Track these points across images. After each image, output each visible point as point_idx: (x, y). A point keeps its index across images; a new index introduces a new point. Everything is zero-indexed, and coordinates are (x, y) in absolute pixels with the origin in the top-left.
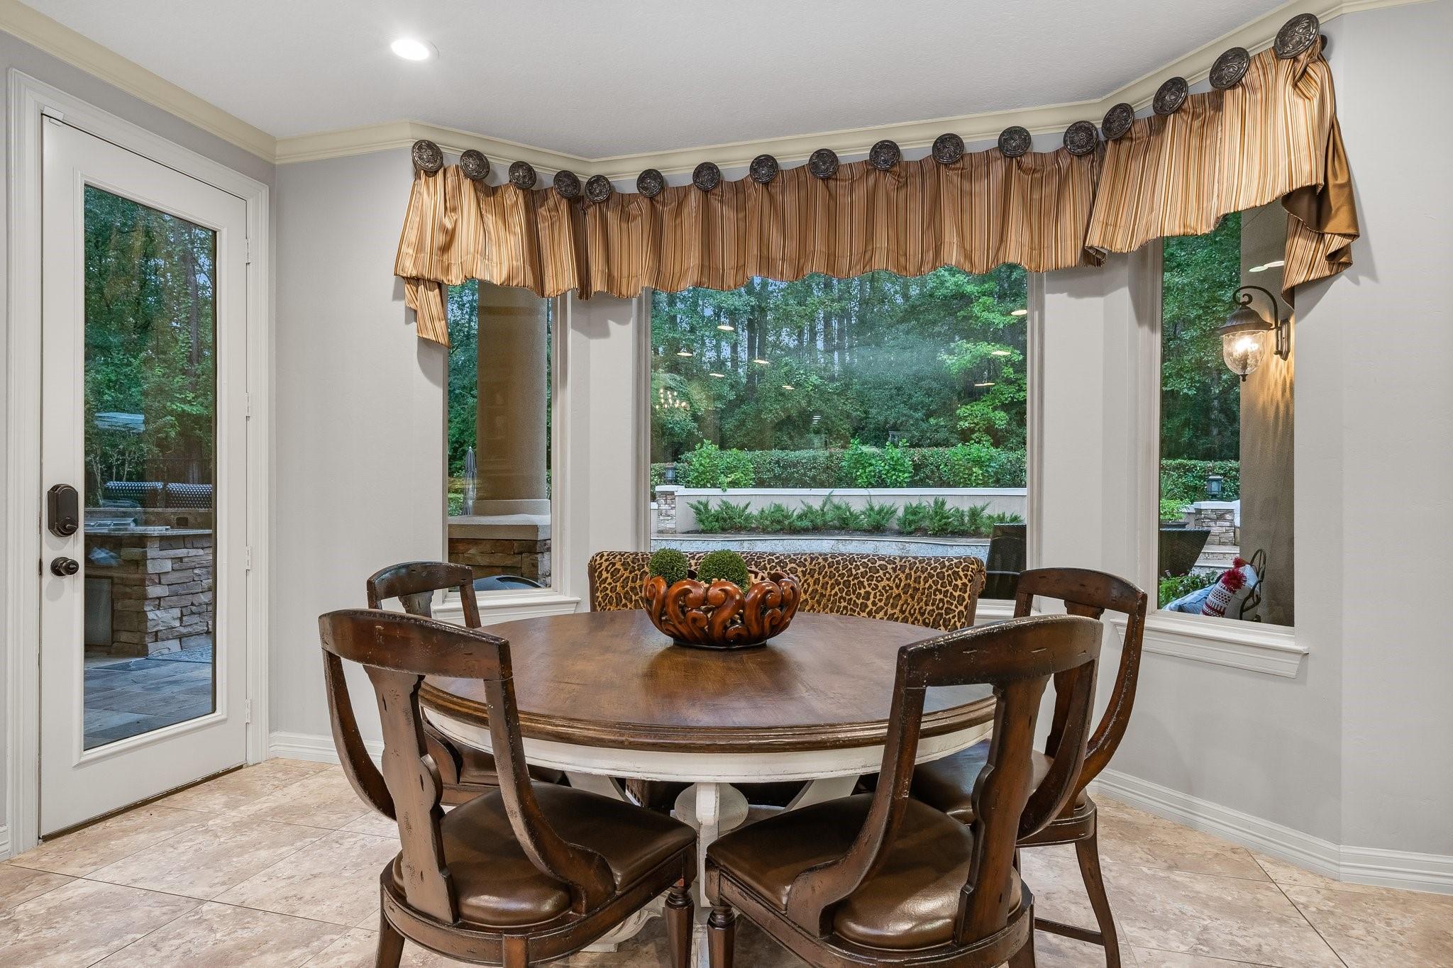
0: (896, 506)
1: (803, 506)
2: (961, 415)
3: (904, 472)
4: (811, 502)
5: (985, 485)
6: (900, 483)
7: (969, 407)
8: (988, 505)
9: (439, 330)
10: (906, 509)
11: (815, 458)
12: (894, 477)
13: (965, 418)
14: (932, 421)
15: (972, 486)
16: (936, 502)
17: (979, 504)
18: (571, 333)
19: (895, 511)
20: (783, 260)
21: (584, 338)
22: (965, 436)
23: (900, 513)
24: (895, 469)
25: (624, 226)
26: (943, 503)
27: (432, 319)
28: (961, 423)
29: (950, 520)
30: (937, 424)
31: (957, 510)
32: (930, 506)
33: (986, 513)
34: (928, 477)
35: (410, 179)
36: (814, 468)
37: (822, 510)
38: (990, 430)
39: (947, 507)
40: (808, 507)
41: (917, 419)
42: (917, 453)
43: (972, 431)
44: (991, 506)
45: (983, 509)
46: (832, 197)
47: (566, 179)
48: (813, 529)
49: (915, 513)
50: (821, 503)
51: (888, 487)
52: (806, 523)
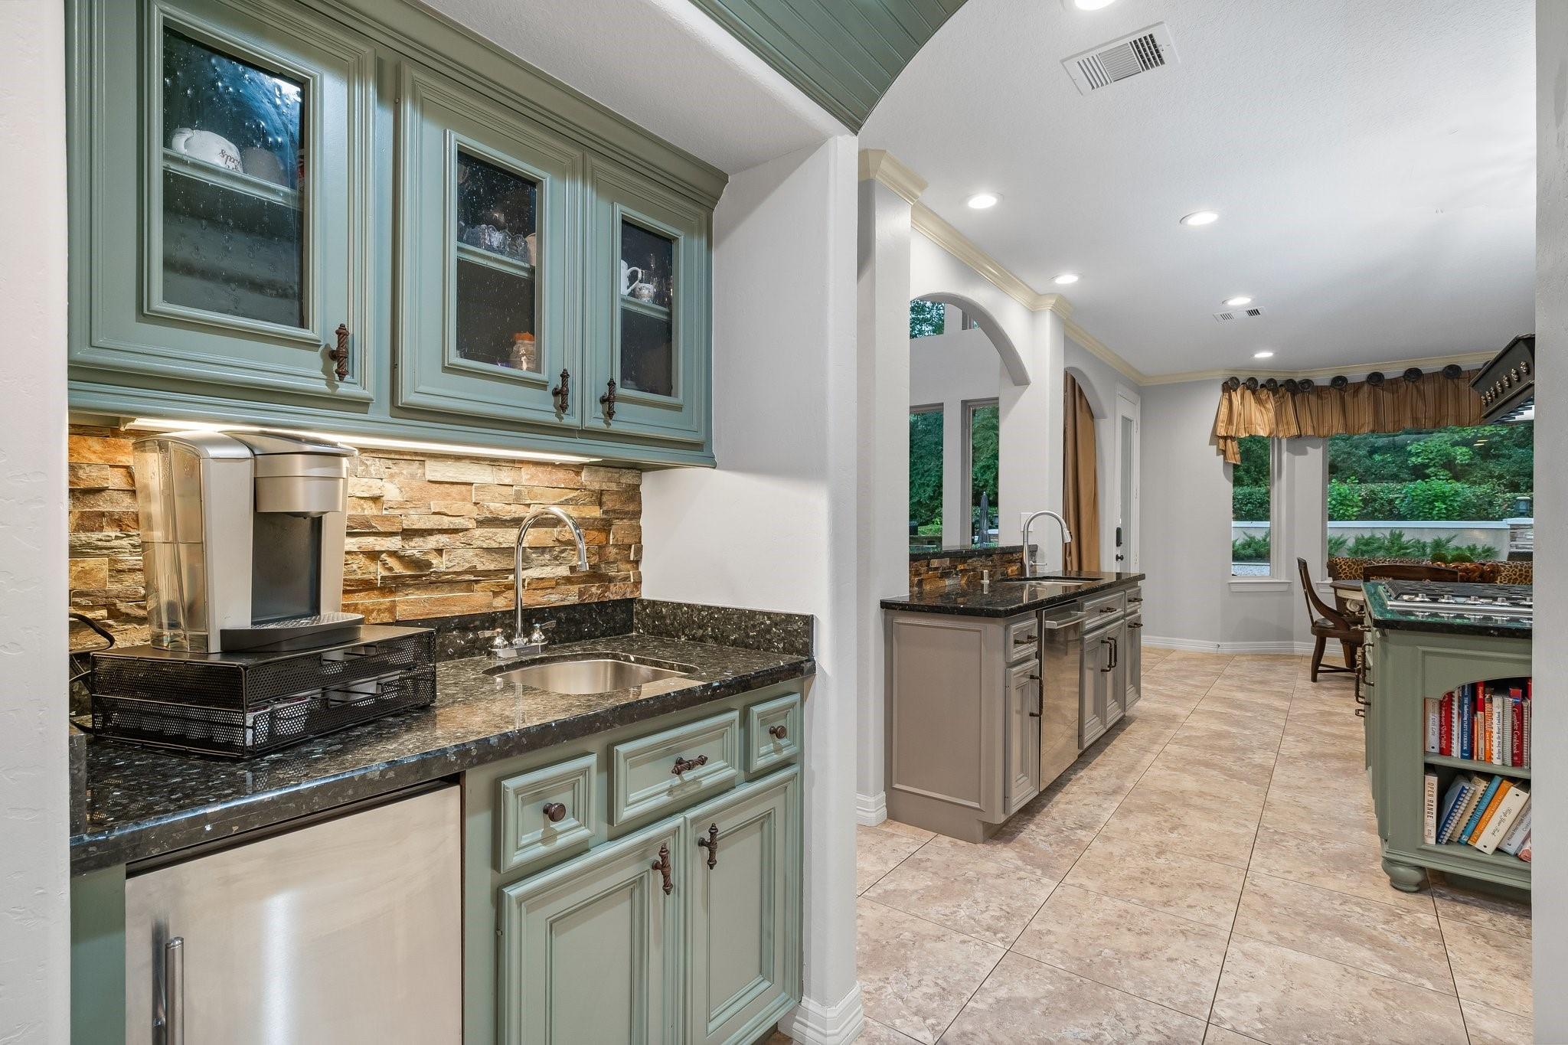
0: (1345, 537)
1: (1247, 538)
2: (1413, 451)
3: (1352, 507)
4: (1253, 533)
5: (1448, 518)
6: (1348, 516)
7: (1422, 443)
8: (1455, 536)
9: (1237, 459)
10: (1357, 540)
11: (1251, 494)
12: (1341, 512)
13: (1417, 455)
14: (1377, 457)
15: (1433, 519)
16: (1392, 534)
17: (1444, 536)
18: (1285, 456)
19: (1344, 542)
20: (1425, 418)
21: (1291, 455)
22: (1419, 473)
23: (1351, 543)
24: (1341, 504)
25: (1320, 401)
26: (1400, 536)
27: (1234, 454)
28: (1413, 459)
29: (1408, 551)
30: (1383, 460)
31: (1418, 542)
32: (1385, 537)
33: (1453, 544)
34: (1376, 510)
35: (1221, 393)
36: (1250, 503)
37: (1265, 540)
38: (1449, 464)
39: (1404, 539)
40: (1250, 537)
41: (1360, 457)
42: (1364, 489)
43: (1426, 466)
44: (1456, 539)
45: (1448, 541)
46: (1457, 387)
47: (1290, 382)
48: (1256, 556)
49: (1367, 543)
50: (1263, 535)
51: (1335, 520)
52: (1249, 551)
